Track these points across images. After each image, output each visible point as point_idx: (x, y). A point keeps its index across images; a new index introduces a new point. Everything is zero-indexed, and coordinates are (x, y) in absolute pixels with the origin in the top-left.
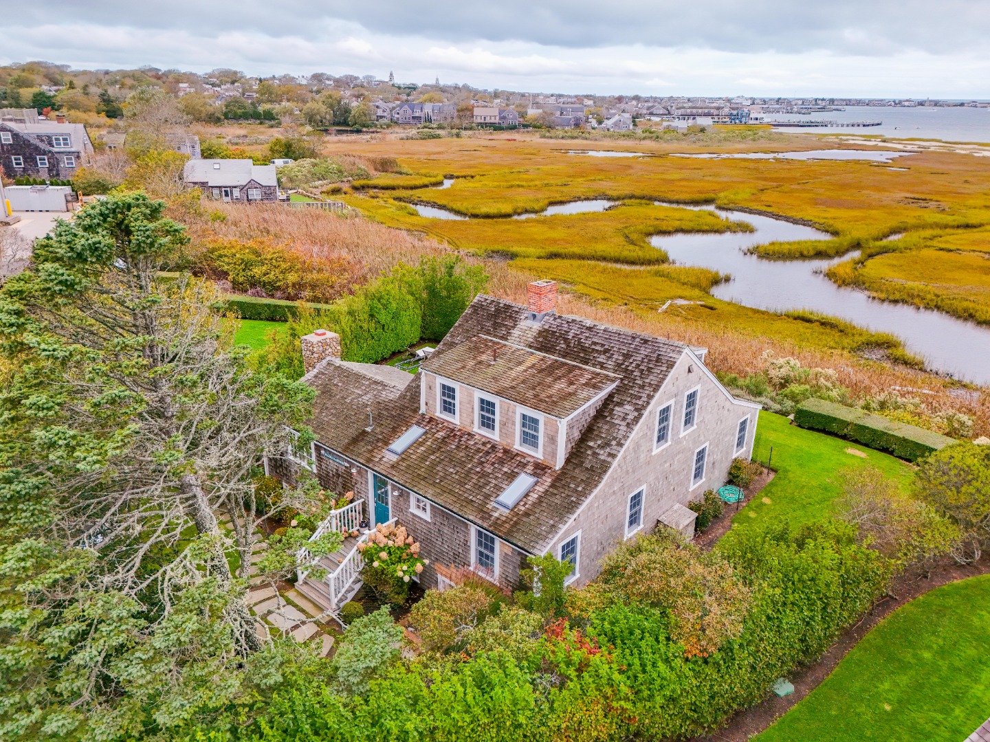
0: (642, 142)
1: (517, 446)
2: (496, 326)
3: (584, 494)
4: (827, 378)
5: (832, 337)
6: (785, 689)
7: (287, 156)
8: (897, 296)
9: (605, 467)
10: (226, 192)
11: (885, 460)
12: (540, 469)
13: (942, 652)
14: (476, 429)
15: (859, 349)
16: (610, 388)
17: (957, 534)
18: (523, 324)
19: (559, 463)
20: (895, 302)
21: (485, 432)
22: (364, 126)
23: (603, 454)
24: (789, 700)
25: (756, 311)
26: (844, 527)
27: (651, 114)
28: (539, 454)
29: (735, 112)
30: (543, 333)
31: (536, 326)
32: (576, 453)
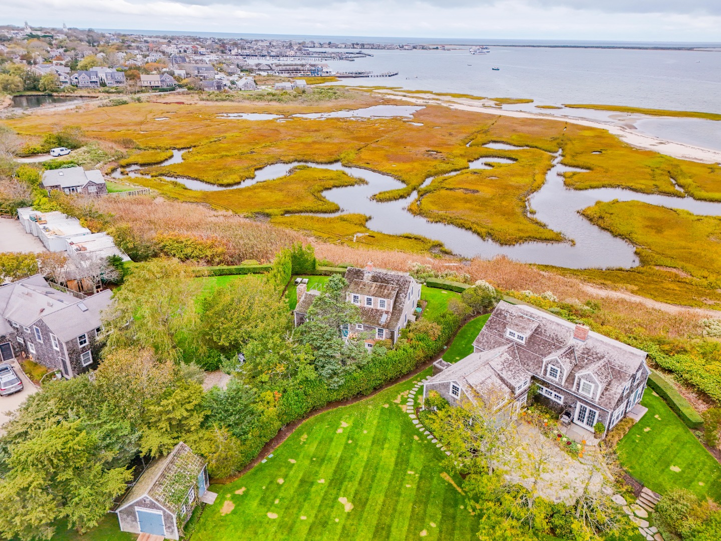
0: (270, 103)
1: (379, 308)
2: (358, 276)
3: (400, 316)
4: (429, 268)
5: (420, 246)
6: (445, 347)
7: (60, 145)
8: (437, 220)
9: (402, 309)
10: (73, 190)
11: (452, 293)
12: (387, 312)
13: (472, 334)
14: (366, 305)
15: (430, 249)
16: (397, 290)
17: (471, 309)
18: (366, 275)
19: (391, 310)
20: (437, 222)
21: (369, 306)
22: (53, 91)
23: (401, 306)
24: (447, 349)
25: (390, 236)
26: (451, 311)
27: (259, 70)
28: (385, 309)
29: (313, 68)
30: (373, 277)
31: (370, 275)
32: (394, 307)
